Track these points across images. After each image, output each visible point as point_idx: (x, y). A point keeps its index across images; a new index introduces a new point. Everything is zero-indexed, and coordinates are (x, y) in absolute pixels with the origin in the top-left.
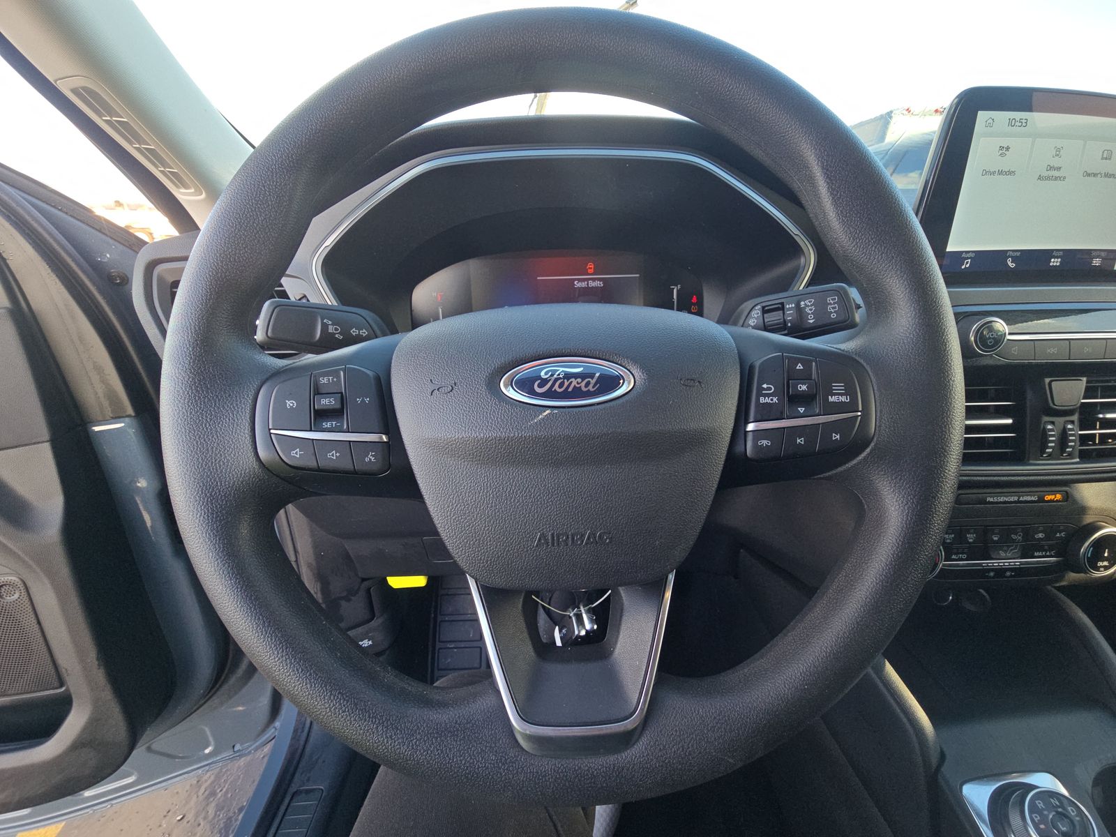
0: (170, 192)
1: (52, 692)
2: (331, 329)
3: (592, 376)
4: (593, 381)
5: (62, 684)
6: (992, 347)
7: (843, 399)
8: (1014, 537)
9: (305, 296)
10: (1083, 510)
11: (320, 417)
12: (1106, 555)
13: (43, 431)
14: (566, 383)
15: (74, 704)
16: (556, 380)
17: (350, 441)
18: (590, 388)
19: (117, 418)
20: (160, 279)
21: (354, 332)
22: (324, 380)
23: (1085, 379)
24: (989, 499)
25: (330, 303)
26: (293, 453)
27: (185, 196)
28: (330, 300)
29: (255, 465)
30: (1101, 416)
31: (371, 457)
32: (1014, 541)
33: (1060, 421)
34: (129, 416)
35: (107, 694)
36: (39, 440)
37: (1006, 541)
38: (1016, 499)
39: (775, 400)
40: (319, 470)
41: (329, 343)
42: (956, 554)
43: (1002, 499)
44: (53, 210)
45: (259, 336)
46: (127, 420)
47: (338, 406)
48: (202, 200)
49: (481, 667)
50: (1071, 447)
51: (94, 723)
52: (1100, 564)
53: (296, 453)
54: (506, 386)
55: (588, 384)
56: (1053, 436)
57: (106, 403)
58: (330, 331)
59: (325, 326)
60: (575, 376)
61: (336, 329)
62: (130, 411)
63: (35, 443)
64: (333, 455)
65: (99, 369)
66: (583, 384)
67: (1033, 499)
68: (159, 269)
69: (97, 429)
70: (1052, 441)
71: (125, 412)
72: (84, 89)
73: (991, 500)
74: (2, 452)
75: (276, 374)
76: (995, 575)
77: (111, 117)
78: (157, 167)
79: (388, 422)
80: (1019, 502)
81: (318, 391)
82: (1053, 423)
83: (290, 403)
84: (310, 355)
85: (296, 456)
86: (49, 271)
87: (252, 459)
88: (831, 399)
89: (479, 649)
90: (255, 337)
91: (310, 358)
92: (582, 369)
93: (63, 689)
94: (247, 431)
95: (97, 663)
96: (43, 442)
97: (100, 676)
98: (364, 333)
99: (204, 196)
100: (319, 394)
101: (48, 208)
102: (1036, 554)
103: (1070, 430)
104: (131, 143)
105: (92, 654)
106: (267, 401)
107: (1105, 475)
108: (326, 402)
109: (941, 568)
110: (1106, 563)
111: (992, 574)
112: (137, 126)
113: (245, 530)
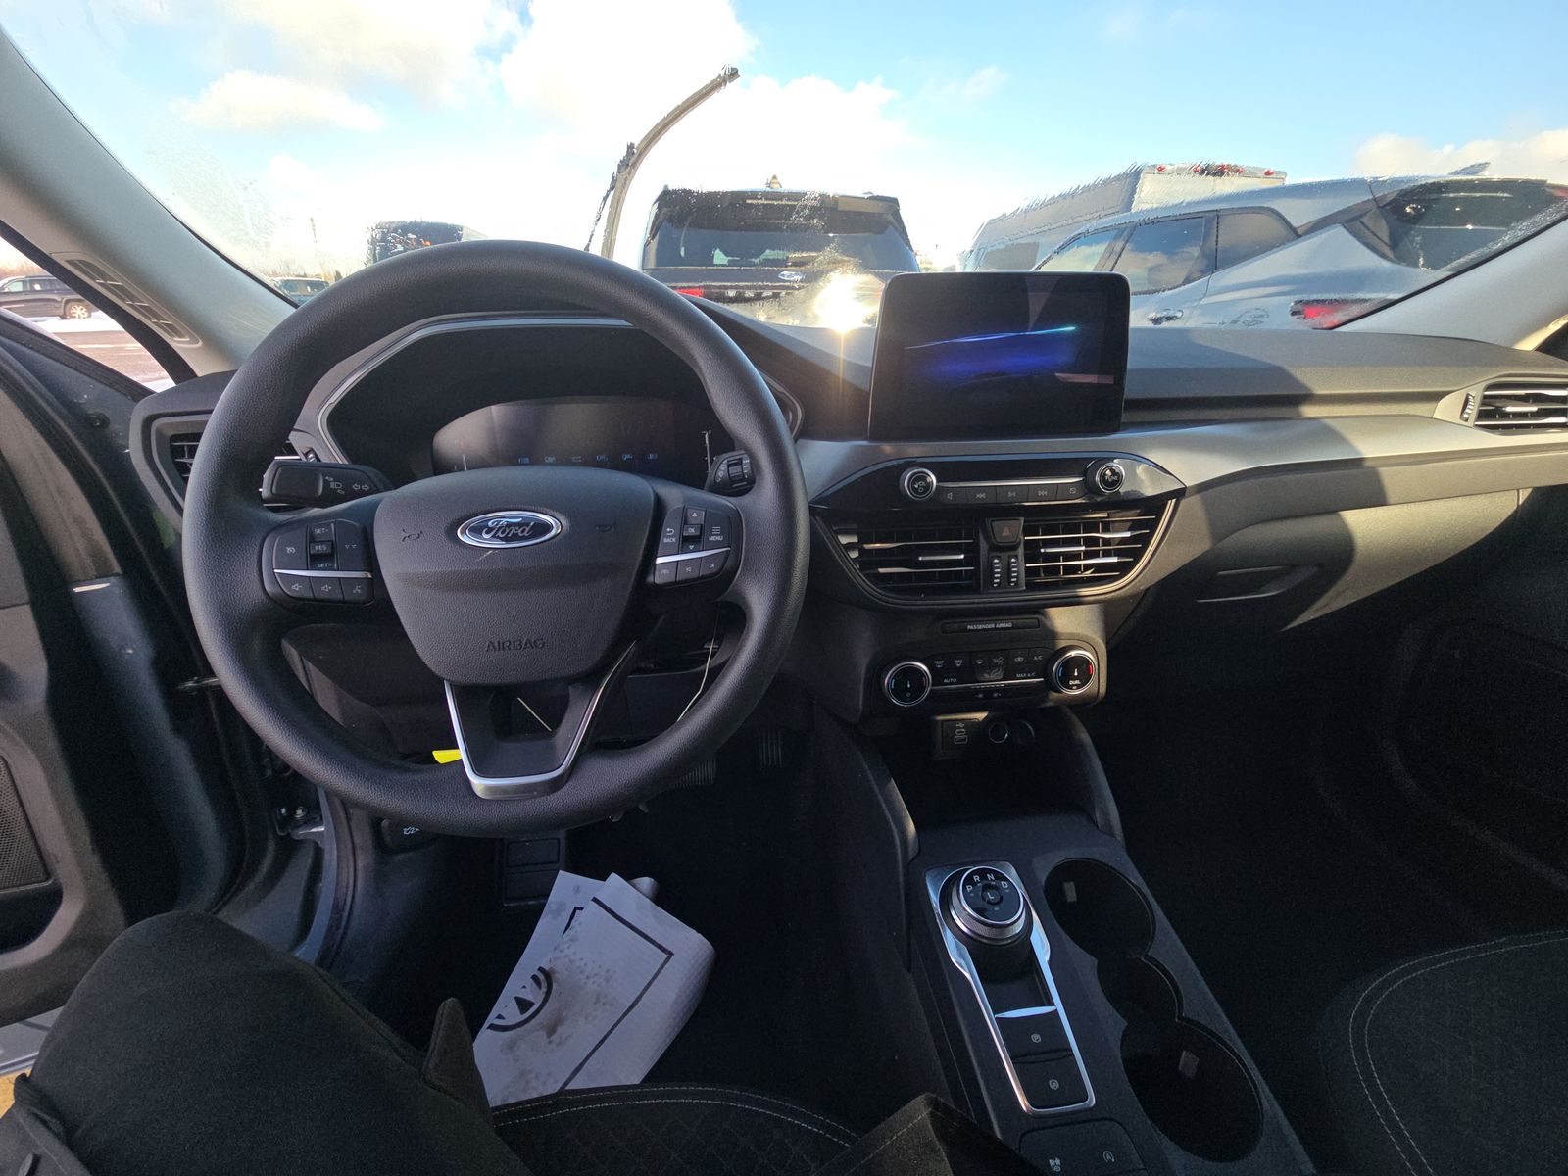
0: (162, 339)
1: (37, 885)
2: (333, 485)
3: (528, 525)
4: (527, 529)
5: (48, 875)
6: (923, 493)
7: (718, 538)
8: (995, 661)
9: (311, 450)
10: (1053, 635)
11: (314, 561)
12: (1076, 674)
13: (21, 590)
14: (507, 531)
15: (65, 897)
16: (500, 528)
17: (339, 578)
18: (526, 534)
19: (101, 576)
20: (159, 433)
21: (356, 487)
22: (318, 531)
23: (1022, 519)
24: (969, 627)
25: (340, 462)
26: (293, 587)
27: (181, 345)
28: (340, 459)
29: (263, 597)
30: (1042, 550)
31: (357, 590)
32: (997, 666)
33: (1004, 555)
34: (116, 575)
35: (103, 883)
36: (17, 602)
37: (989, 666)
38: (993, 626)
39: (674, 540)
40: (315, 599)
41: (331, 498)
42: (948, 678)
43: (980, 627)
44: (23, 348)
45: (264, 491)
46: (112, 579)
47: (329, 551)
48: (197, 349)
49: (558, 860)
50: (1015, 577)
51: (88, 917)
52: (1071, 683)
53: (296, 587)
54: (462, 533)
55: (523, 532)
56: (998, 568)
57: (89, 561)
58: (332, 486)
59: (327, 483)
60: (515, 525)
61: (338, 486)
62: (117, 569)
63: (14, 605)
64: (326, 588)
65: (79, 522)
66: (520, 531)
67: (1007, 625)
68: (156, 424)
69: (77, 590)
70: (998, 573)
71: (111, 571)
72: (80, 261)
73: (971, 628)
74: (2, 611)
75: (279, 527)
76: (984, 696)
77: (106, 281)
78: (149, 319)
79: (371, 562)
80: (995, 629)
81: (312, 539)
82: (998, 557)
83: (290, 549)
84: (315, 509)
85: (296, 589)
86: (24, 417)
87: (260, 593)
88: (711, 538)
89: (556, 841)
90: (260, 490)
91: (316, 511)
92: (520, 520)
93: (50, 882)
94: (255, 571)
95: (90, 847)
96: (24, 604)
97: (94, 861)
98: (365, 487)
99: (200, 344)
100: (314, 542)
101: (14, 344)
102: (1018, 676)
103: (1014, 562)
104: (123, 300)
105: (85, 837)
106: (270, 549)
107: (1058, 601)
108: (319, 548)
109: (931, 690)
110: (1077, 682)
111: (980, 696)
112: (132, 289)
113: (257, 645)
